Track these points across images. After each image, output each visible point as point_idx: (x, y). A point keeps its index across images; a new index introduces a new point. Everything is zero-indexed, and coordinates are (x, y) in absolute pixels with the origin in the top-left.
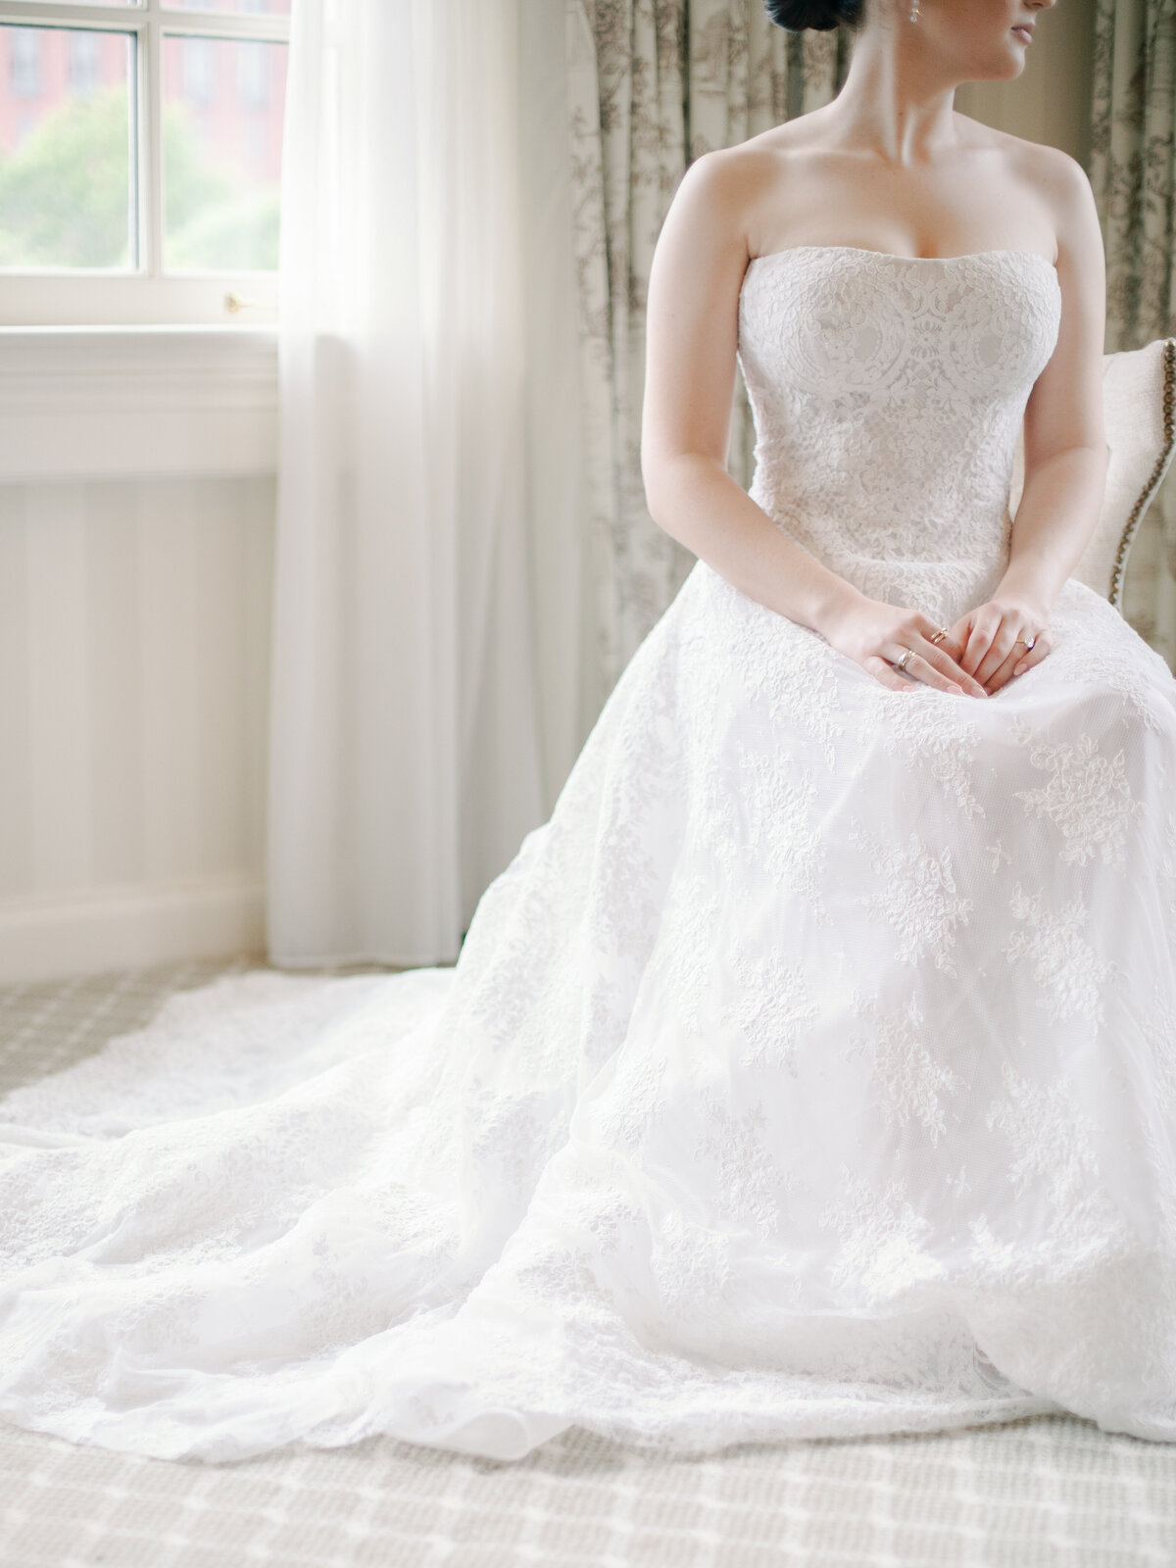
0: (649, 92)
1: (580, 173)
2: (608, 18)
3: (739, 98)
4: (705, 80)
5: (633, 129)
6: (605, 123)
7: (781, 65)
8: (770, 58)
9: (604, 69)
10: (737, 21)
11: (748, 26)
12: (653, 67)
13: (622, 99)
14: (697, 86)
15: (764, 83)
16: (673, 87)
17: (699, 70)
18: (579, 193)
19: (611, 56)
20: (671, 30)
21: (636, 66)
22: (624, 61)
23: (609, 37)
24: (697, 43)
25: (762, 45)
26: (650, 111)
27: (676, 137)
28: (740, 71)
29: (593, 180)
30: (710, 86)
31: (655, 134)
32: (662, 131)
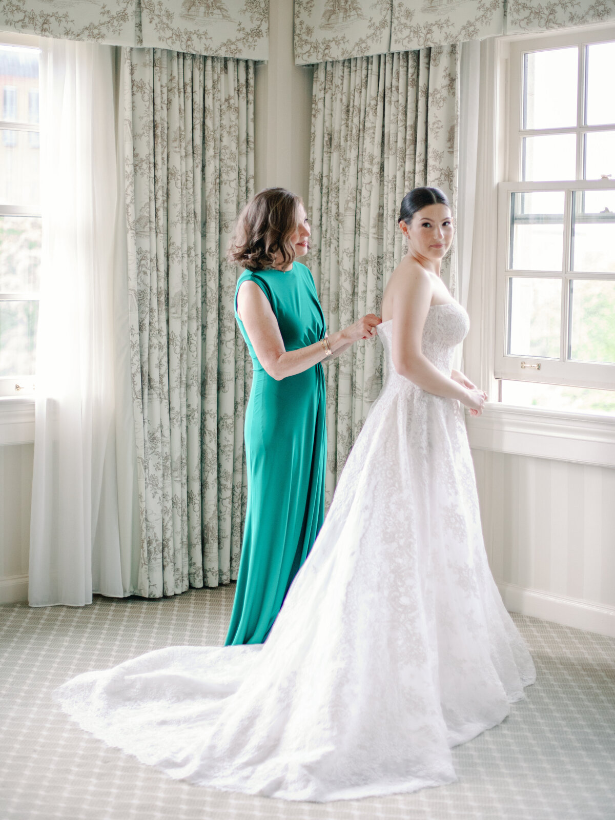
0: (156, 319)
1: (133, 346)
2: (142, 295)
3: (186, 319)
4: (174, 313)
5: (150, 331)
6: (141, 329)
7: (200, 305)
8: (196, 303)
9: (141, 312)
10: (185, 293)
11: (188, 295)
12: (157, 311)
13: (147, 322)
14: (171, 315)
15: (194, 312)
16: (163, 317)
17: (172, 310)
18: (133, 353)
19: (143, 308)
20: (163, 298)
21: (151, 311)
22: (147, 309)
23: (142, 302)
24: (171, 301)
25: (193, 300)
26: (156, 325)
27: (164, 333)
28: (186, 309)
29: (137, 348)
30: (175, 315)
31: (158, 332)
32: (160, 331)
